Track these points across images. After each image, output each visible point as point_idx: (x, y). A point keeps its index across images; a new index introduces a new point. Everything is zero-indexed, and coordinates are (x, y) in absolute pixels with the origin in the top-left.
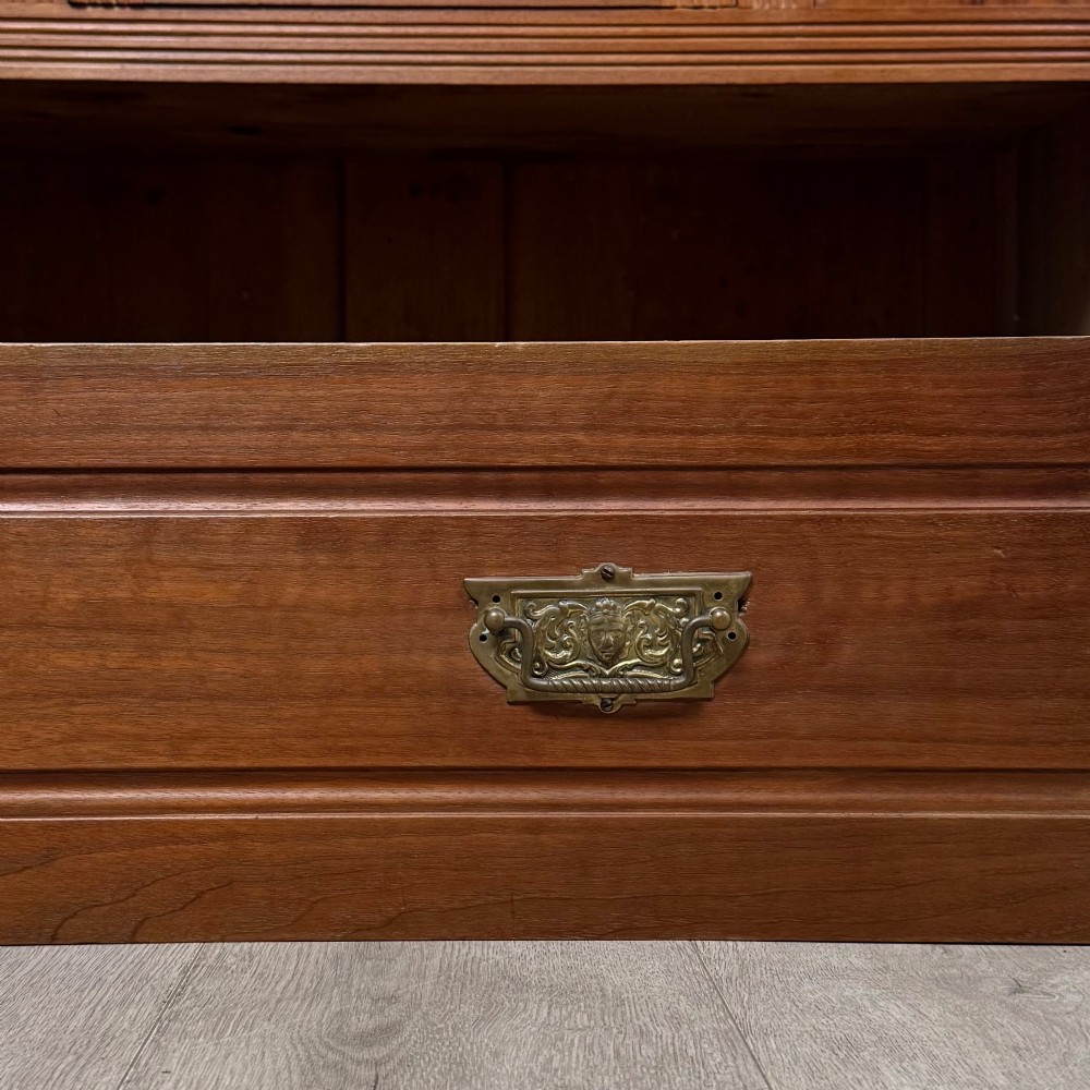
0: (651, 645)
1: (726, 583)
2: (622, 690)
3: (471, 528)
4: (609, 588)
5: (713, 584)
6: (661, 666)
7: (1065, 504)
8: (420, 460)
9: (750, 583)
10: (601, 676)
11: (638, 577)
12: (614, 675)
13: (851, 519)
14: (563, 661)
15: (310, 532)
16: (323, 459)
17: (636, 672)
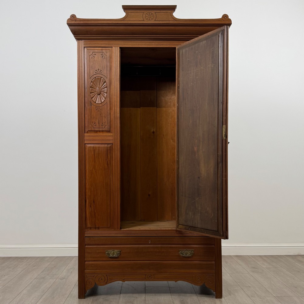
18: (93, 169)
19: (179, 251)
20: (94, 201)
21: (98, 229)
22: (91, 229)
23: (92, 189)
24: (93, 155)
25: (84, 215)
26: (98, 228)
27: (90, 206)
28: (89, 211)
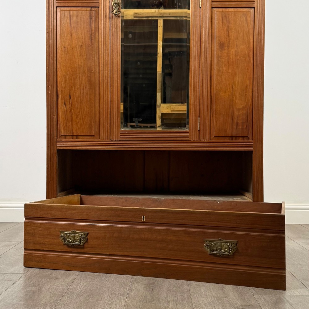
0: (225, 248)
1: (234, 242)
2: (221, 254)
3: (204, 233)
4: (220, 241)
5: (233, 242)
6: (226, 251)
7: (277, 235)
8: (198, 224)
9: (238, 242)
10: (219, 252)
11: (224, 240)
12: (221, 252)
13: (250, 235)
14: (215, 250)
15: (186, 232)
16: (187, 224)
17: (224, 252)
18: (69, 46)
20: (70, 96)
21: (77, 139)
22: (65, 138)
23: (67, 77)
24: (69, 25)
25: (55, 117)
26: (77, 136)
27: (65, 103)
28: (63, 111)
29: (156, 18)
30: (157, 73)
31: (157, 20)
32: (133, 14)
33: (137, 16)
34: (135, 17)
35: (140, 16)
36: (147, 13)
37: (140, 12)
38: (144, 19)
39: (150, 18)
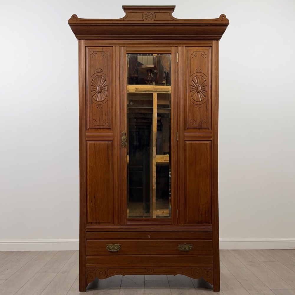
4: (185, 245)
5: (191, 245)
11: (187, 244)
12: (185, 250)
17: (187, 249)
18: (94, 166)
19: (178, 245)
20: (95, 197)
22: (91, 224)
23: (93, 185)
24: (94, 152)
25: (86, 210)
26: (99, 223)
27: (91, 202)
28: (90, 206)
29: (152, 92)
30: (154, 133)
31: (152, 94)
32: (134, 89)
33: (137, 90)
34: (135, 91)
35: (140, 90)
36: (145, 88)
37: (140, 87)
38: (143, 92)
39: (147, 92)
